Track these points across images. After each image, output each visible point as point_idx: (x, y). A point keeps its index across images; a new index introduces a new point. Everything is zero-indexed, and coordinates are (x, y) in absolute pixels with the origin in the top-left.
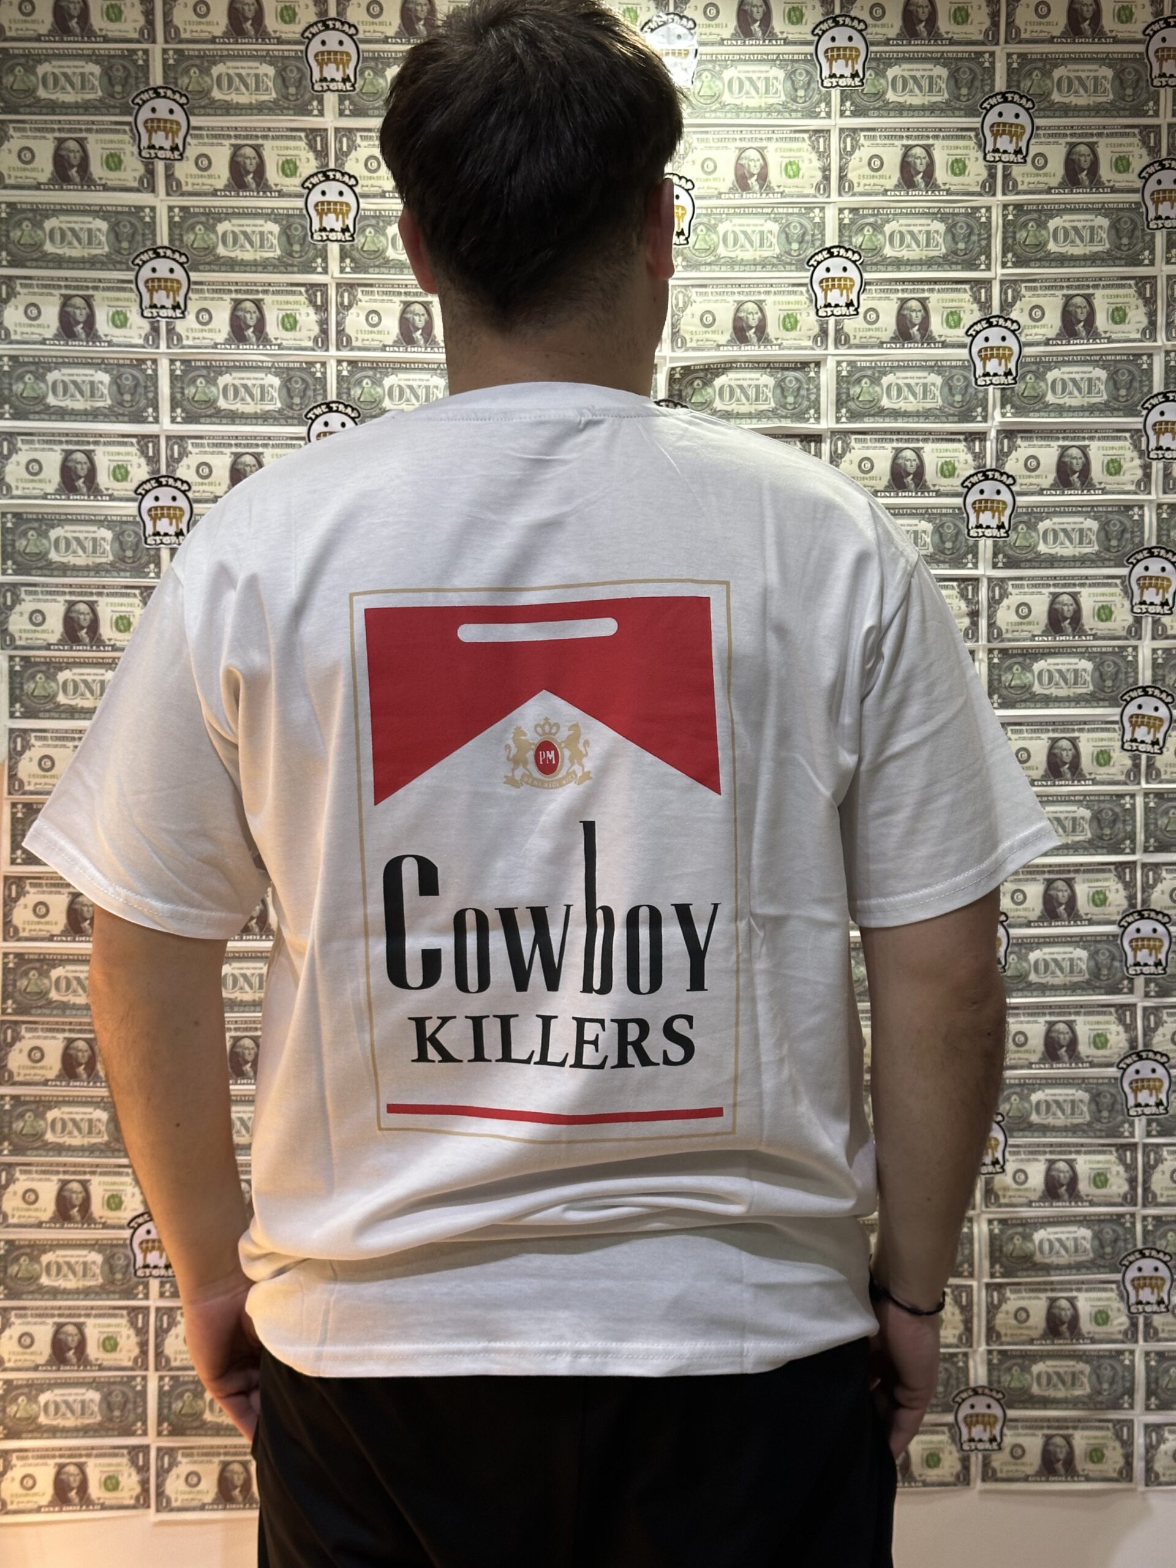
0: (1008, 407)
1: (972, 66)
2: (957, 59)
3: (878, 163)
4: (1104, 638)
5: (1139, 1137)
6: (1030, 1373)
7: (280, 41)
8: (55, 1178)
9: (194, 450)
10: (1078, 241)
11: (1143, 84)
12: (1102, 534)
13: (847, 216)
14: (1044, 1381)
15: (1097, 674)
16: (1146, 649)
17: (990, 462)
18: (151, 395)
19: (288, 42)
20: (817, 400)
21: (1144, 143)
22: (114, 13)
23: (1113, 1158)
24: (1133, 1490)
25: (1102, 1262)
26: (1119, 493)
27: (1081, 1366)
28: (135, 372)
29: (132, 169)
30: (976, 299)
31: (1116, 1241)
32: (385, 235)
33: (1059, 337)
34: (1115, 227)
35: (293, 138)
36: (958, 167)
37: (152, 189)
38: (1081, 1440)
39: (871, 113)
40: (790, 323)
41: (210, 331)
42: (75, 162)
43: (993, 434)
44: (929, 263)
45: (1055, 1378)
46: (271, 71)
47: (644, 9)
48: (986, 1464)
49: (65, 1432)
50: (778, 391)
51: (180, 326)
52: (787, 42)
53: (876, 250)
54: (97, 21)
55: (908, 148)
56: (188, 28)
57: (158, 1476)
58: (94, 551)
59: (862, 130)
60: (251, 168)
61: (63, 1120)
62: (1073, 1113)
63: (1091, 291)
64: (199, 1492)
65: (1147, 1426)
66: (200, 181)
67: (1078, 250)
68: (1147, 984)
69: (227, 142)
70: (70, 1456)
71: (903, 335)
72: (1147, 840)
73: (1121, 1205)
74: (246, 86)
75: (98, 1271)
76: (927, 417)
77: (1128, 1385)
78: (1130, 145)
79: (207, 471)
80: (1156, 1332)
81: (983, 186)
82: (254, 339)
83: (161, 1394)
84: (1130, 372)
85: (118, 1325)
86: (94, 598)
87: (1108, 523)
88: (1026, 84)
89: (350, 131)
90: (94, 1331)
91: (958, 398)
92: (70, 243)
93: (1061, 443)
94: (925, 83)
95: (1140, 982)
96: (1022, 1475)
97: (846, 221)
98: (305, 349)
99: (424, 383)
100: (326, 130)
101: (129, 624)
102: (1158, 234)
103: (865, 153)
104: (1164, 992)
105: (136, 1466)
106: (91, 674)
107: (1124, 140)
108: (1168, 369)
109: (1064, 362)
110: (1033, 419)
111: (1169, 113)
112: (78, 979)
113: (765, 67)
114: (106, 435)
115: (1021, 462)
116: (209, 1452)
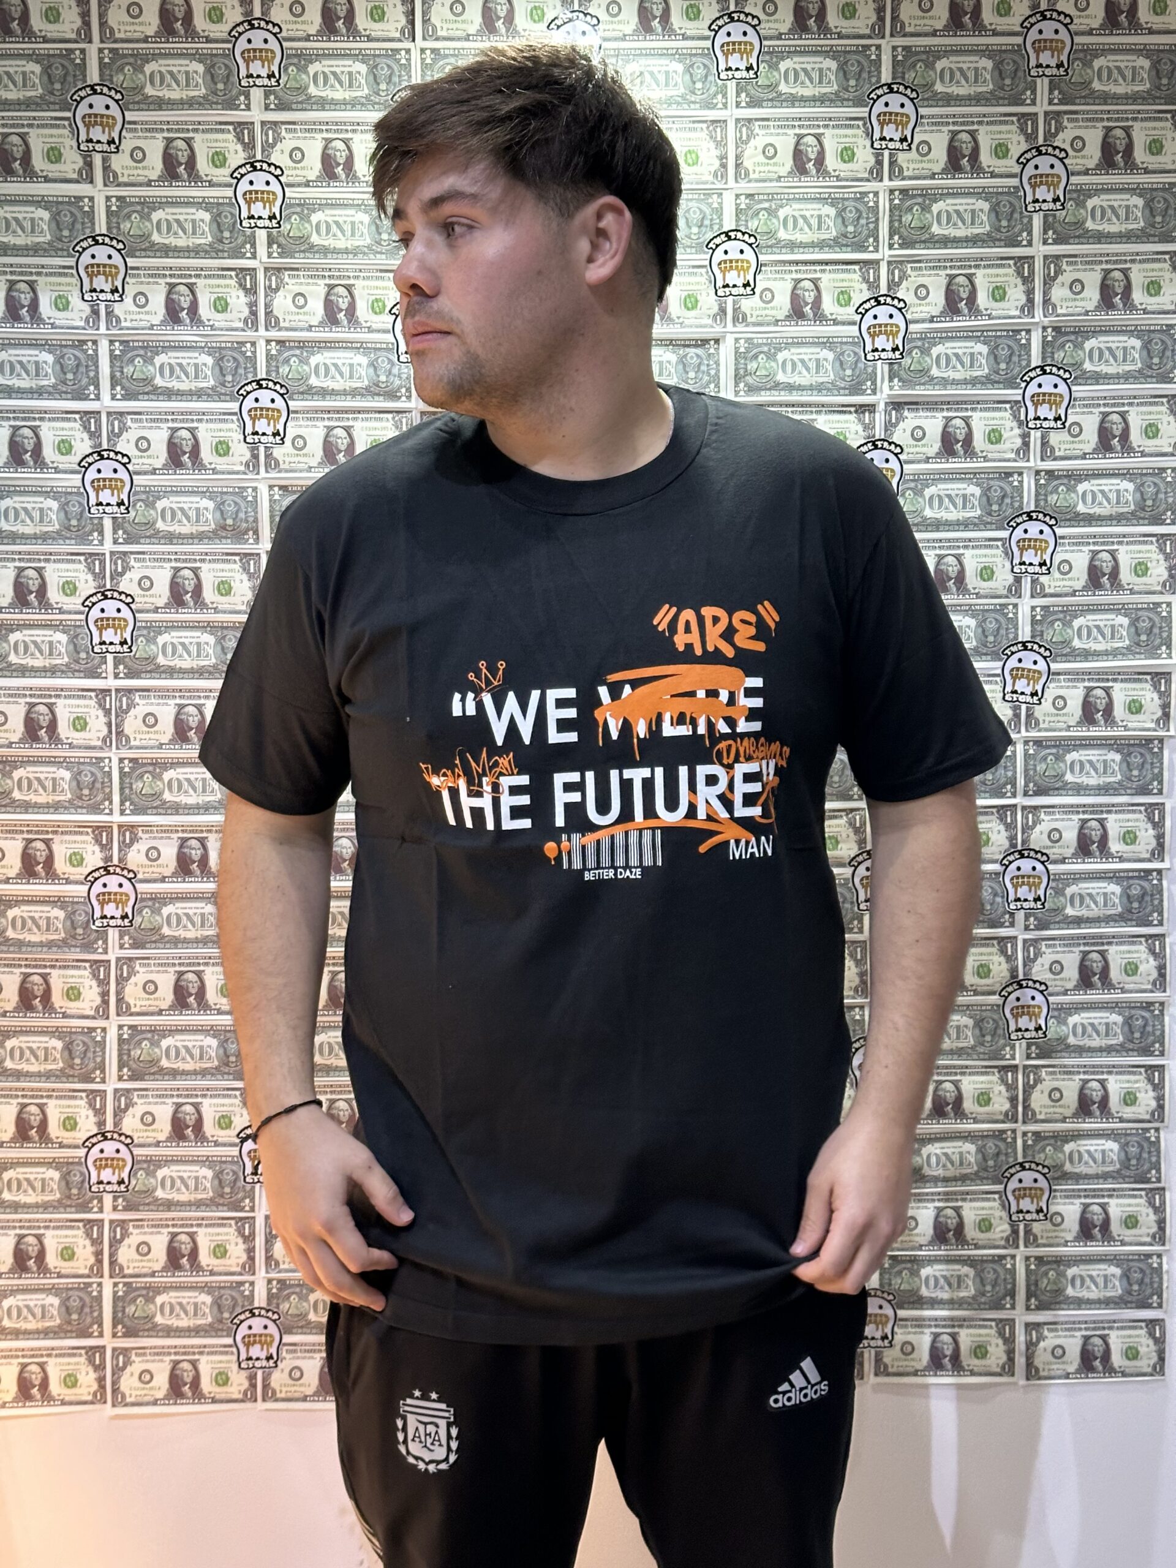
0: (896, 380)
2: (846, 52)
3: (772, 151)
4: (986, 597)
5: (1019, 1059)
6: (919, 1276)
7: (208, 40)
8: (15, 1102)
9: (133, 425)
10: (960, 224)
11: (1020, 74)
12: (984, 499)
13: (743, 202)
14: (932, 1282)
15: (980, 630)
17: (879, 433)
18: (92, 374)
20: (717, 375)
21: (1022, 130)
22: (52, 15)
23: (995, 1078)
24: (1015, 1384)
25: (983, 1174)
26: (1000, 461)
27: (966, 1270)
28: (76, 353)
29: (72, 162)
30: (866, 280)
32: (309, 222)
33: (943, 314)
34: (995, 210)
35: (222, 131)
36: (847, 155)
37: (91, 180)
39: (765, 104)
40: (691, 302)
41: (147, 313)
43: (881, 407)
44: (821, 245)
45: (942, 1281)
46: (201, 68)
47: (551, 6)
48: (878, 1360)
49: (27, 1334)
50: (681, 367)
51: (118, 309)
52: (685, 37)
53: (771, 234)
54: (37, 23)
55: (800, 137)
56: (122, 28)
57: (113, 1374)
58: (41, 521)
59: (757, 120)
60: (183, 160)
61: (21, 1048)
62: (958, 1038)
63: (973, 271)
64: (151, 1389)
65: (1027, 1325)
66: (135, 172)
67: (961, 233)
68: (1027, 918)
69: (159, 136)
71: (797, 313)
72: (1026, 785)
73: (1003, 1122)
74: (178, 83)
75: (55, 1187)
76: (820, 391)
78: (1009, 132)
79: (145, 444)
80: (1036, 1238)
81: (871, 172)
82: (188, 321)
83: (116, 1299)
85: (75, 1236)
86: (42, 564)
88: (910, 76)
89: (275, 123)
90: (53, 1241)
91: (849, 372)
92: (14, 232)
93: (945, 414)
94: (815, 76)
95: (1020, 916)
96: (911, 1370)
97: (743, 206)
98: (236, 329)
99: (348, 361)
100: (253, 123)
101: (75, 588)
102: (1035, 216)
103: (759, 142)
104: (1042, 925)
105: (94, 1365)
106: (40, 635)
107: (1004, 128)
108: (1045, 344)
109: (947, 337)
110: (919, 391)
111: (1046, 101)
112: (32, 918)
113: (664, 61)
114: (51, 412)
115: (909, 432)
116: (161, 1352)
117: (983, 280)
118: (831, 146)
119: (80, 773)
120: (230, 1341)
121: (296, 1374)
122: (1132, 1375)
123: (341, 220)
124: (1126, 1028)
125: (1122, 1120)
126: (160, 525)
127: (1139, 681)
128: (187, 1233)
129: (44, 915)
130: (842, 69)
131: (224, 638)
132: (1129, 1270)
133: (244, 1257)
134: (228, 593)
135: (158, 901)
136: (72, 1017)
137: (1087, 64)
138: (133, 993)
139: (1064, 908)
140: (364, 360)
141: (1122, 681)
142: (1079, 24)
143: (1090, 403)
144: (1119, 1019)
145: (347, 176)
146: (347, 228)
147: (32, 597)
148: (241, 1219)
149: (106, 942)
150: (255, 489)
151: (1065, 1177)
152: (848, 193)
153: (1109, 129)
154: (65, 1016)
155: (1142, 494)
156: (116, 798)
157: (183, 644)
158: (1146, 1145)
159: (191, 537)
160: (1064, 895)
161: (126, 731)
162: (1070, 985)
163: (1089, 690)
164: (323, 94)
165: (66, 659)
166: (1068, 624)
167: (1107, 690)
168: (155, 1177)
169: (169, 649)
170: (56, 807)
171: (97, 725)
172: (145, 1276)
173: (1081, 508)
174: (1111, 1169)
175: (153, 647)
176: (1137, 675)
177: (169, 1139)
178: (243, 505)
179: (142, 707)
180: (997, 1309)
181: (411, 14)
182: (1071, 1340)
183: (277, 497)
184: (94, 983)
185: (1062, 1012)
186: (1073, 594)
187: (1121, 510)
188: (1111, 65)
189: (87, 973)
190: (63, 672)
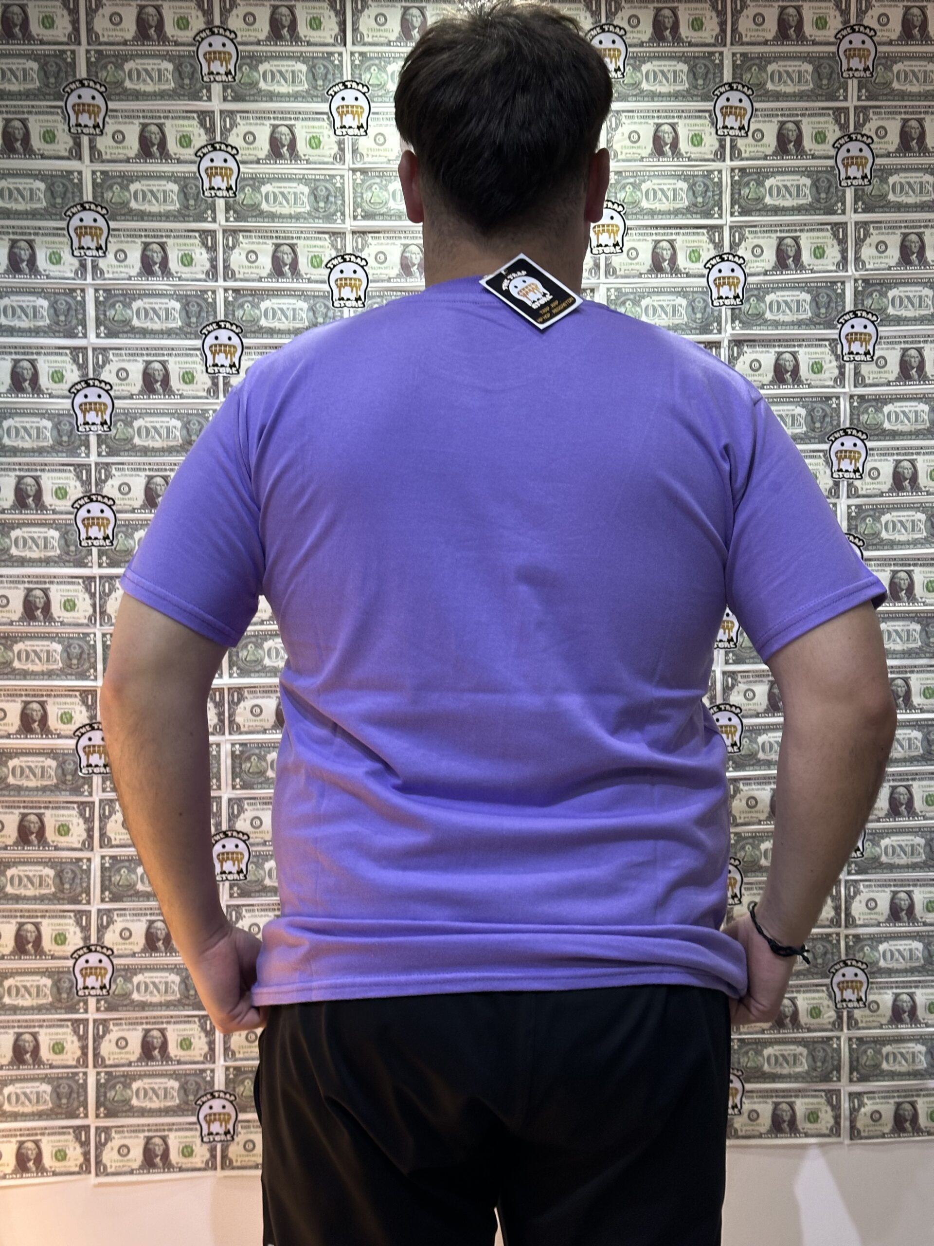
0: (737, 322)
2: (694, 57)
3: (636, 137)
6: (762, 1055)
7: (177, 44)
8: (14, 921)
9: (114, 359)
10: (788, 196)
11: (835, 76)
12: (809, 418)
14: (773, 1060)
16: (842, 506)
18: (80, 317)
19: (183, 44)
21: (836, 121)
22: (48, 22)
24: (841, 1143)
25: (814, 970)
26: (821, 387)
27: (800, 1049)
29: (64, 142)
30: (712, 241)
31: (825, 954)
32: (260, 193)
33: (774, 268)
34: (815, 185)
35: (188, 118)
36: (697, 140)
37: (80, 158)
38: (801, 1106)
39: (630, 98)
41: (126, 266)
42: (19, 137)
43: (725, 343)
44: (676, 213)
45: (781, 1059)
46: (170, 67)
49: (24, 1116)
51: (102, 263)
53: (635, 203)
54: (35, 28)
55: (658, 126)
56: (106, 34)
57: (97, 1148)
58: (38, 437)
59: (624, 111)
60: (156, 141)
61: (19, 876)
64: (128, 1160)
65: (851, 1095)
66: (116, 151)
67: (788, 203)
69: (136, 122)
70: (28, 1135)
71: (657, 267)
73: (829, 927)
74: (151, 79)
75: (48, 992)
77: (836, 1063)
78: (826, 122)
79: (124, 375)
80: (857, 1022)
81: (716, 154)
83: (98, 1085)
84: (828, 295)
85: (64, 1034)
86: (39, 473)
87: (813, 410)
88: (747, 77)
89: (231, 113)
90: (46, 1038)
92: (16, 200)
93: (777, 349)
94: (671, 76)
96: (757, 1133)
98: (200, 280)
99: (291, 307)
100: (213, 112)
101: (66, 493)
102: (848, 190)
103: (626, 129)
105: (80, 1141)
106: (37, 532)
107: (822, 119)
108: (856, 293)
109: (778, 288)
110: (756, 331)
111: (855, 98)
112: (30, 768)
114: (46, 348)
115: (748, 364)
116: (136, 1129)
117: (806, 242)
118: (684, 133)
119: (69, 646)
120: (194, 1119)
121: (249, 1146)
123: (286, 191)
125: (925, 924)
126: (137, 441)
128: (159, 1030)
129: (40, 764)
130: (692, 71)
133: (206, 1048)
136: (63, 849)
137: (888, 68)
138: (114, 828)
140: (305, 306)
141: (921, 565)
142: (881, 36)
143: (893, 341)
144: (922, 841)
145: (291, 155)
146: (291, 198)
147: (30, 500)
148: (203, 1017)
149: (91, 786)
151: (880, 971)
152: (698, 171)
154: (57, 848)
156: (100, 667)
159: (163, 451)
161: (108, 611)
164: (271, 89)
165: (58, 552)
166: (877, 519)
167: (909, 573)
168: (131, 982)
170: (50, 674)
171: (84, 606)
172: (123, 1065)
173: (887, 425)
174: (917, 964)
175: (131, 541)
176: (932, 561)
177: (143, 951)
181: (342, 24)
182: (886, 1106)
184: (81, 821)
185: (877, 835)
186: (881, 495)
187: (919, 427)
188: (907, 69)
189: (75, 813)
190: (55, 562)
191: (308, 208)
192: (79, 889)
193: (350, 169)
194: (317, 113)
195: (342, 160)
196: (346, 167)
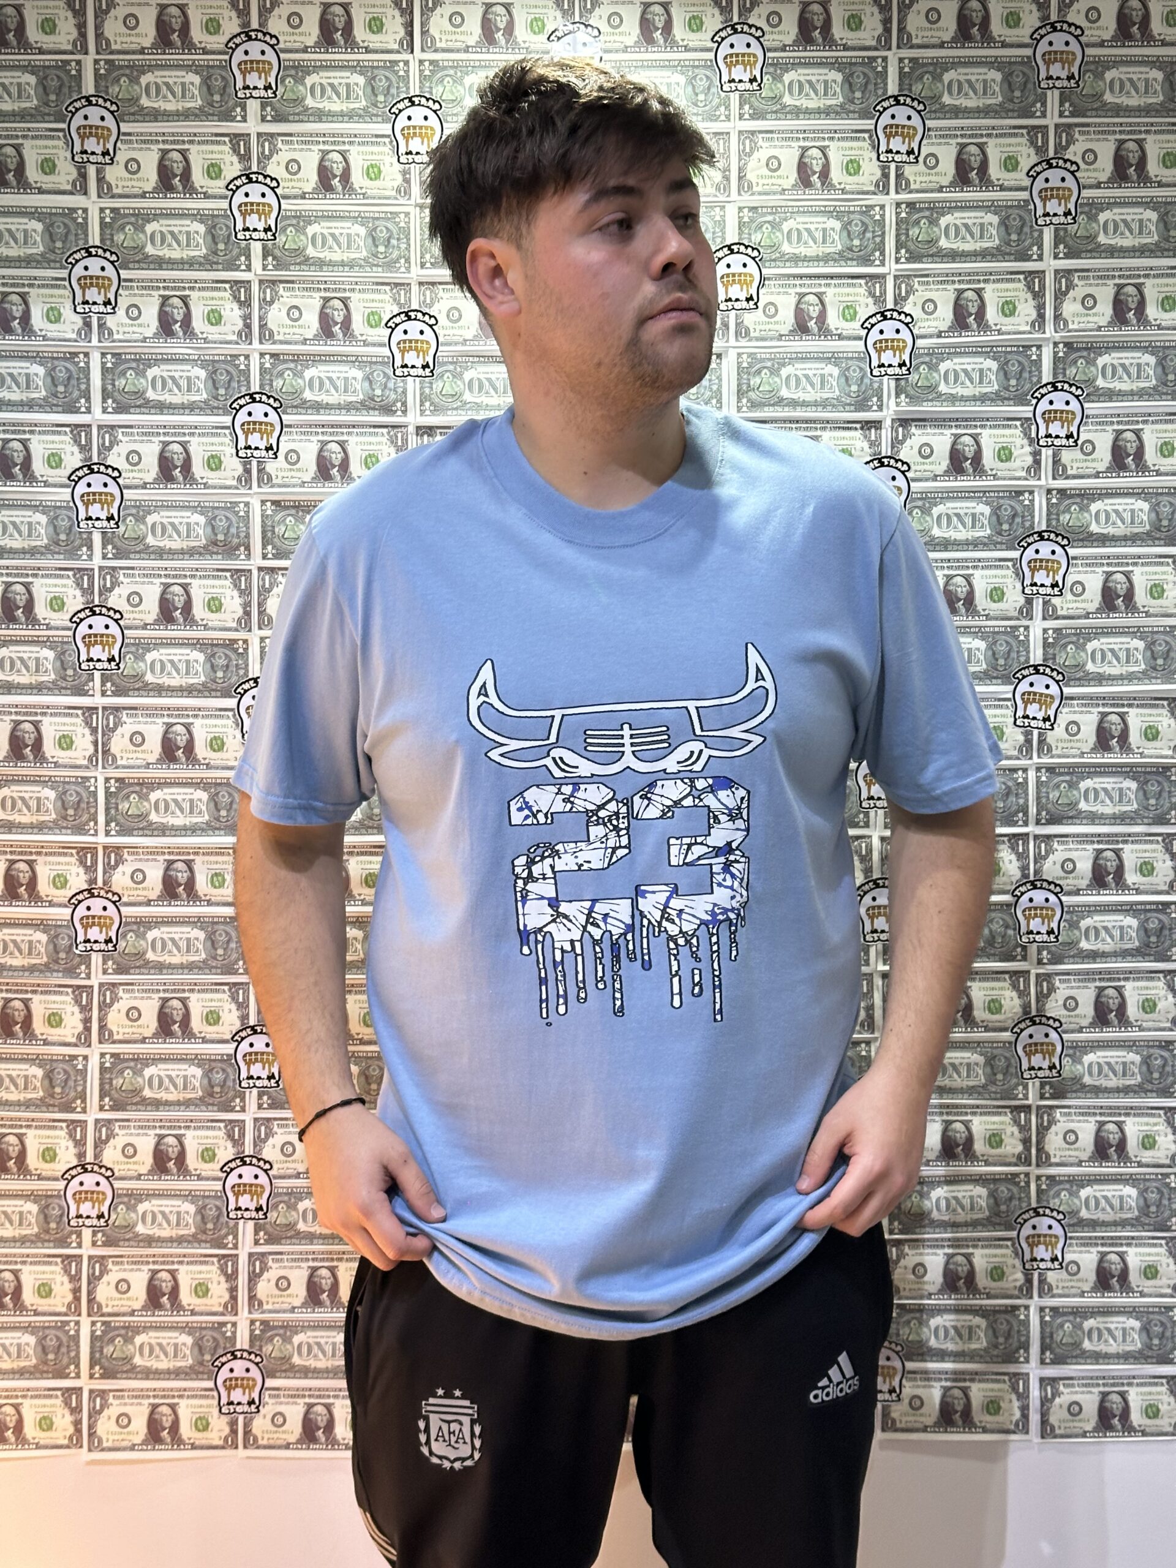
0: (903, 396)
1: (866, 70)
2: (851, 64)
3: (776, 163)
4: (996, 619)
5: (1032, 1099)
6: (928, 1326)
7: (205, 52)
9: (124, 439)
10: (969, 237)
12: (994, 518)
13: (747, 215)
14: (942, 1333)
15: (990, 653)
17: (885, 450)
18: (83, 387)
20: (719, 390)
21: (1032, 143)
22: (49, 26)
23: (1007, 1118)
24: (1029, 1442)
25: (998, 1220)
26: (1010, 479)
27: (977, 1320)
29: (66, 173)
30: (872, 294)
31: (1011, 1199)
32: (305, 234)
33: (951, 329)
34: (1004, 223)
35: (218, 143)
36: (853, 167)
37: (85, 192)
38: (978, 1392)
39: (769, 116)
41: (140, 325)
42: (12, 167)
43: (888, 423)
44: (826, 259)
45: (952, 1332)
46: (197, 80)
47: (550, 19)
48: (886, 1414)
49: (2, 1374)
51: (110, 321)
52: (687, 49)
53: (775, 247)
54: (33, 34)
55: (804, 150)
56: (119, 40)
57: (90, 1417)
58: (30, 535)
59: (761, 132)
60: (178, 172)
62: (968, 1076)
64: (129, 1433)
65: (1042, 1380)
66: (129, 184)
67: (969, 246)
68: (1039, 952)
69: (154, 147)
72: (1039, 813)
73: (1016, 1165)
74: (174, 94)
75: (33, 1221)
76: (825, 407)
78: (1019, 144)
79: (136, 458)
80: (1050, 1288)
81: (877, 185)
83: (94, 1338)
85: (52, 1273)
88: (917, 88)
89: (272, 135)
90: (30, 1278)
92: (7, 243)
93: (954, 431)
94: (821, 88)
95: (1033, 949)
96: (920, 1426)
97: (746, 219)
98: (230, 342)
99: (343, 375)
100: (249, 135)
101: (63, 604)
102: (1046, 230)
103: (763, 154)
104: (1056, 960)
105: (70, 1407)
106: (27, 652)
107: (1013, 141)
108: (1056, 360)
109: (956, 353)
110: (927, 408)
111: (1056, 113)
112: (14, 942)
113: (666, 73)
114: (41, 425)
115: (916, 449)
116: (139, 1395)
117: (993, 295)
119: (65, 793)
120: (211, 1384)
121: (277, 1422)
122: (1152, 1435)
123: (337, 232)
124: (1144, 1068)
125: (1140, 1165)
126: (150, 540)
127: (1156, 706)
129: (27, 938)
130: (848, 81)
131: (213, 655)
132: (1149, 1322)
133: (226, 1296)
134: (219, 609)
135: (144, 925)
136: (53, 1044)
137: (1100, 76)
138: (116, 1019)
139: (1078, 942)
140: (359, 374)
141: (1138, 706)
142: (1090, 35)
143: (1102, 421)
144: (1137, 1058)
146: (343, 240)
148: (224, 1256)
149: (88, 967)
150: (247, 504)
151: (1082, 1224)
152: (854, 206)
153: (1121, 142)
154: (46, 1043)
155: (1157, 514)
156: (101, 819)
157: (172, 662)
158: (1165, 1191)
159: (182, 552)
160: (1078, 928)
161: (113, 750)
162: (1085, 1023)
163: (1104, 715)
164: (320, 106)
165: (53, 676)
166: (1081, 647)
167: (1122, 716)
168: (135, 1211)
169: (158, 667)
170: (40, 827)
171: (84, 744)
172: (124, 1314)
173: (1094, 528)
174: (1129, 1216)
175: (141, 664)
176: (1153, 701)
177: (150, 1172)
178: (234, 519)
179: (129, 725)
180: (1010, 1362)
181: (409, 26)
182: (1088, 1396)
183: (269, 512)
184: (76, 1009)
185: (1079, 1049)
186: (1087, 616)
187: (1136, 530)
188: (1123, 76)
189: (69, 999)
190: (49, 689)
191: (365, 253)
192: (72, 1094)
193: (416, 205)
194: (377, 136)
195: (407, 193)
196: (412, 202)
